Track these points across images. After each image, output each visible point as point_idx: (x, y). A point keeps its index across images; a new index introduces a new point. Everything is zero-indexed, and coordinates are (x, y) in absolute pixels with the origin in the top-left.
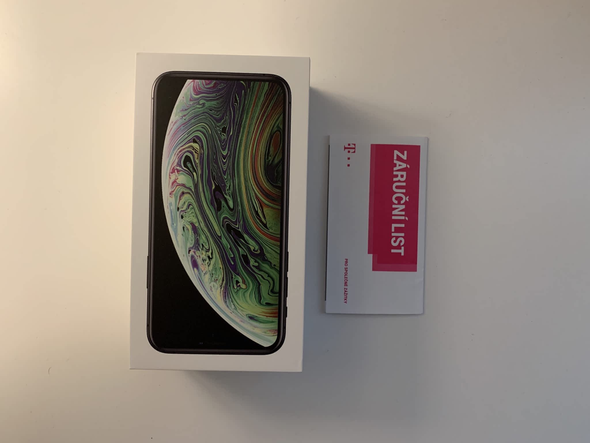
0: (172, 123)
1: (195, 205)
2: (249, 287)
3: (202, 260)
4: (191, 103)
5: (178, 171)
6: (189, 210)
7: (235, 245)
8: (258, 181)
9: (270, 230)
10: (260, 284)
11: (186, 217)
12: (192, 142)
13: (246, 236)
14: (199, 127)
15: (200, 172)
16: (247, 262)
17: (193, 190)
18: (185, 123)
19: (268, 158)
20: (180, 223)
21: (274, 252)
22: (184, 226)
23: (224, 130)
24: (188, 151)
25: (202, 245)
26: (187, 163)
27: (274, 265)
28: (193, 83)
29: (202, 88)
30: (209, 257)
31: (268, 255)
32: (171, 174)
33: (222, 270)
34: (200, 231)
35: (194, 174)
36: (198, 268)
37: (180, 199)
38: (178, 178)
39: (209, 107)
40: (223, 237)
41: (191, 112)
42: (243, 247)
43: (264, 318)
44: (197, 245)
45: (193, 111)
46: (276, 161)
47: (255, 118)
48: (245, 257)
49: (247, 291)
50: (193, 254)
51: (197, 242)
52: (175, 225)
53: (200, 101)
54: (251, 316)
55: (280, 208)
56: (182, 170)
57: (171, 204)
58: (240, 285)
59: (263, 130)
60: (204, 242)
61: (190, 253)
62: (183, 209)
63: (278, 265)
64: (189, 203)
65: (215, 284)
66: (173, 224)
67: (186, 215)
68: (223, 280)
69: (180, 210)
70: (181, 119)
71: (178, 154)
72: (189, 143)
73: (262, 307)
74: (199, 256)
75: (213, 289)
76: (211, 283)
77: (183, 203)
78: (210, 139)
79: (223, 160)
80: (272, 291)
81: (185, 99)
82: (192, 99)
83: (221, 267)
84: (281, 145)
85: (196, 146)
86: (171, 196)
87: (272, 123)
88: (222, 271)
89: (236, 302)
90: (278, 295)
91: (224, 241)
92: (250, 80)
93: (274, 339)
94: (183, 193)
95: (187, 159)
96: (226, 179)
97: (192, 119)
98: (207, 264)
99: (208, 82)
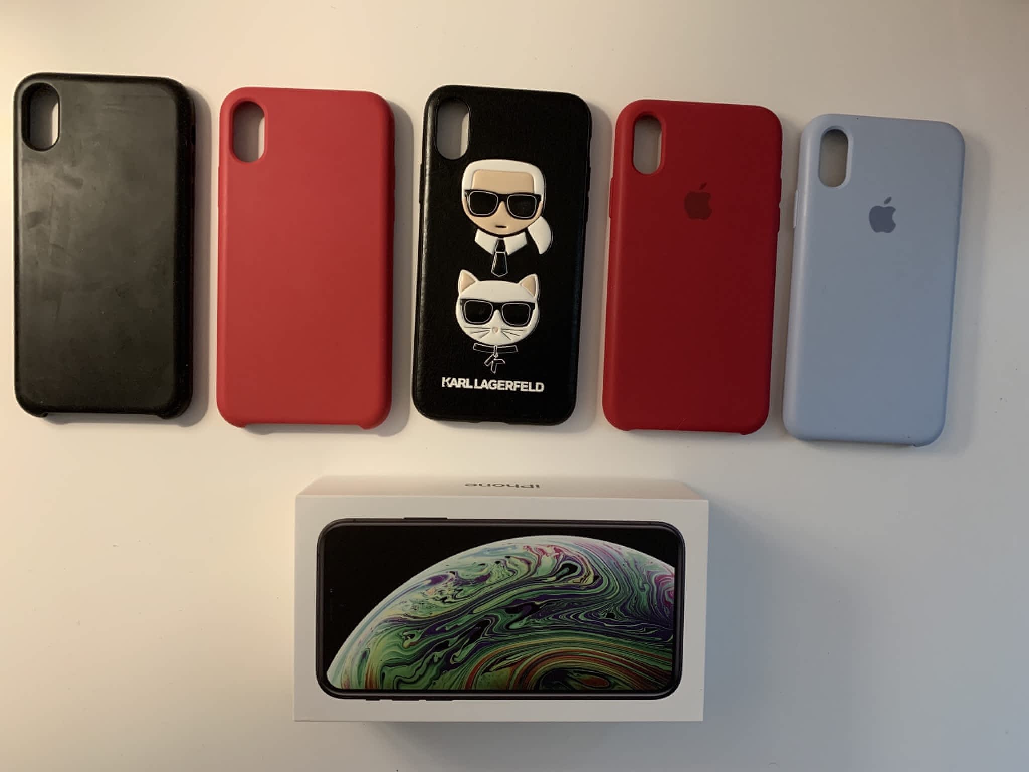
0: (619, 549)
1: (514, 579)
2: (406, 651)
3: (440, 590)
4: (645, 573)
5: (557, 557)
6: (507, 571)
7: (459, 633)
8: (546, 659)
9: (480, 677)
10: (409, 665)
11: (498, 567)
12: (595, 574)
13: (473, 645)
14: (615, 583)
15: (556, 585)
16: (439, 648)
17: (533, 576)
18: (619, 566)
19: (575, 672)
20: (489, 560)
21: (452, 681)
22: (486, 565)
23: (611, 615)
24: (583, 569)
25: (461, 590)
26: (568, 569)
27: (434, 683)
28: (670, 575)
29: (665, 587)
30: (446, 598)
31: (448, 674)
32: (553, 547)
33: (428, 615)
34: (478, 587)
35: (554, 578)
36: (430, 584)
37: (521, 560)
38: (548, 556)
39: (640, 597)
40: (470, 617)
41: (633, 573)
42: (458, 642)
43: (365, 671)
44: (461, 583)
45: (634, 575)
46: (572, 683)
47: (627, 655)
48: (445, 646)
49: (401, 649)
50: (450, 578)
51: (466, 582)
52: (488, 553)
53: (647, 585)
54: (368, 655)
55: (510, 688)
56: (559, 562)
57: (514, 547)
58: (408, 639)
59: (611, 665)
60: (465, 591)
61: (451, 574)
62: (508, 563)
63: (435, 687)
64: (516, 573)
65: (411, 606)
66: (489, 551)
67: (500, 568)
68: (415, 617)
69: (507, 559)
70: (624, 560)
71: (579, 556)
72: (593, 571)
73: (379, 668)
74: (446, 586)
75: (402, 605)
76: (411, 601)
77: (516, 563)
78: (598, 599)
79: (573, 615)
80: (400, 681)
81: (650, 565)
82: (650, 574)
83: (432, 615)
84: (592, 688)
85: (590, 580)
86: (525, 548)
87: (621, 676)
88: (426, 616)
89: (388, 634)
90: (395, 688)
91: (467, 618)
92: (674, 648)
93: (337, 685)
94: (528, 563)
95: (573, 569)
96: (547, 618)
97: (625, 575)
98: (436, 595)
99: (672, 594)
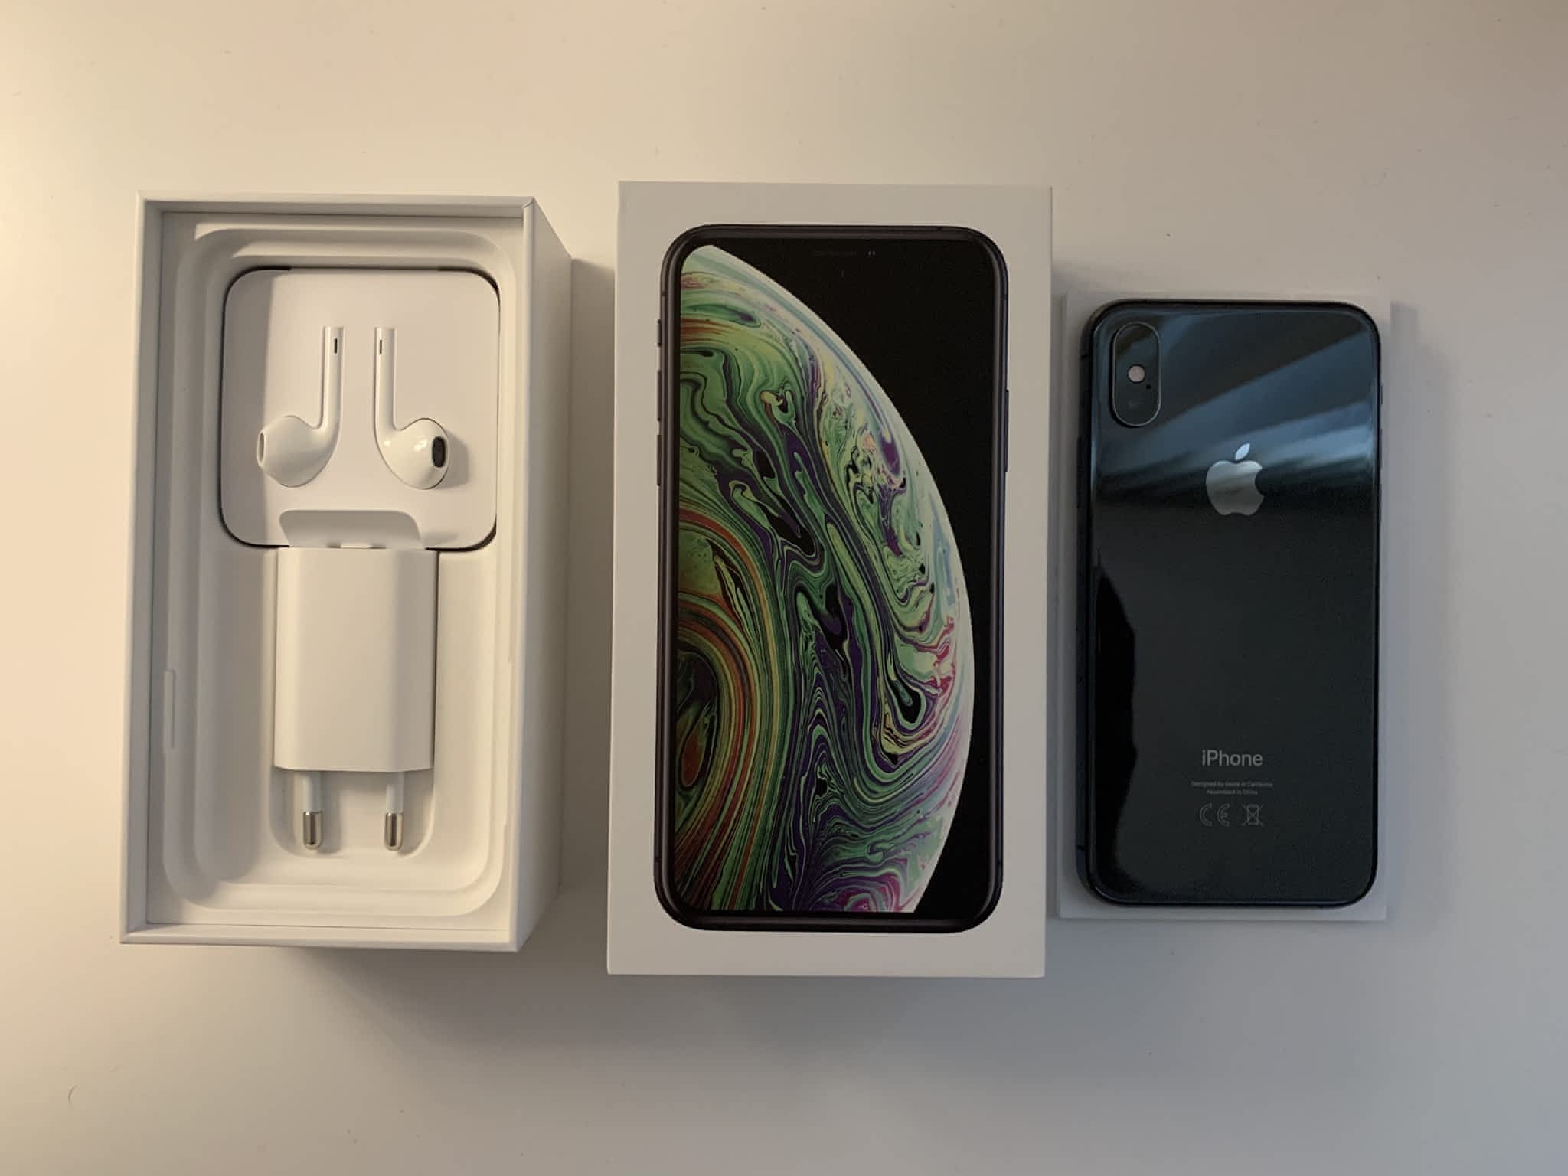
0: (950, 804)
1: (892, 600)
2: (754, 396)
3: (872, 460)
4: (903, 854)
5: (933, 683)
6: (906, 587)
7: (792, 501)
8: (736, 662)
9: (703, 538)
10: (728, 402)
11: (914, 570)
12: (901, 755)
13: (766, 524)
14: (884, 794)
15: (880, 680)
16: (760, 459)
17: (896, 637)
18: (918, 803)
19: (712, 720)
20: (927, 554)
21: (695, 484)
22: (918, 547)
23: (822, 787)
24: (911, 732)
25: (872, 501)
26: (911, 703)
27: (692, 451)
28: (900, 905)
29: (877, 892)
30: (856, 471)
31: (710, 476)
32: (952, 675)
33: (824, 438)
34: (878, 535)
35: (893, 678)
36: (883, 441)
37: (928, 613)
38: (934, 665)
39: (856, 845)
40: (821, 520)
41: (904, 830)
42: (772, 496)
43: (715, 318)
44: (885, 499)
45: (900, 833)
46: (691, 713)
47: (744, 820)
48: (766, 470)
49: (760, 387)
50: (893, 478)
51: (885, 509)
52: (940, 550)
53: (880, 859)
54: (747, 323)
55: (681, 596)
56: (923, 686)
57: (951, 600)
58: (778, 399)
59: (725, 790)
60: (868, 507)
61: (902, 480)
62: (921, 588)
63: (684, 452)
64: (903, 604)
65: (841, 404)
66: (944, 551)
67: (913, 574)
68: (820, 411)
69: (928, 586)
70: (928, 814)
71: (935, 724)
72: (907, 753)
73: (722, 346)
74: (879, 472)
75: (844, 389)
76: (851, 406)
77: (921, 604)
78: (854, 763)
79: (823, 714)
80: (697, 386)
81: (920, 863)
82: (902, 863)
83: (824, 445)
84: (679, 751)
85: (891, 747)
86: (950, 622)
87: (703, 808)
88: (821, 435)
89: (787, 360)
90: (682, 376)
91: (819, 511)
92: (759, 912)
93: (689, 265)
94: (921, 628)
95: (911, 713)
96: (816, 665)
97: (900, 814)
98: (861, 453)
99: (863, 908)
